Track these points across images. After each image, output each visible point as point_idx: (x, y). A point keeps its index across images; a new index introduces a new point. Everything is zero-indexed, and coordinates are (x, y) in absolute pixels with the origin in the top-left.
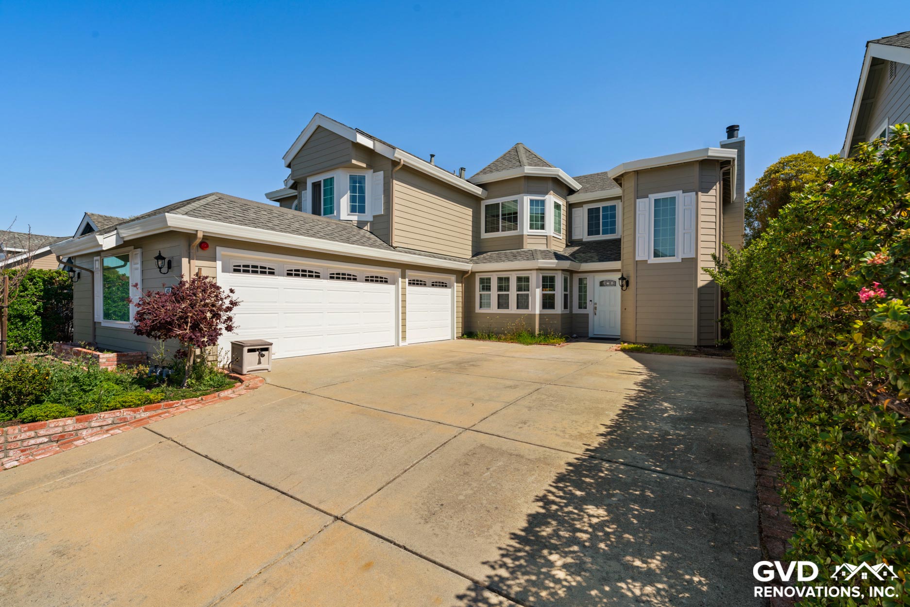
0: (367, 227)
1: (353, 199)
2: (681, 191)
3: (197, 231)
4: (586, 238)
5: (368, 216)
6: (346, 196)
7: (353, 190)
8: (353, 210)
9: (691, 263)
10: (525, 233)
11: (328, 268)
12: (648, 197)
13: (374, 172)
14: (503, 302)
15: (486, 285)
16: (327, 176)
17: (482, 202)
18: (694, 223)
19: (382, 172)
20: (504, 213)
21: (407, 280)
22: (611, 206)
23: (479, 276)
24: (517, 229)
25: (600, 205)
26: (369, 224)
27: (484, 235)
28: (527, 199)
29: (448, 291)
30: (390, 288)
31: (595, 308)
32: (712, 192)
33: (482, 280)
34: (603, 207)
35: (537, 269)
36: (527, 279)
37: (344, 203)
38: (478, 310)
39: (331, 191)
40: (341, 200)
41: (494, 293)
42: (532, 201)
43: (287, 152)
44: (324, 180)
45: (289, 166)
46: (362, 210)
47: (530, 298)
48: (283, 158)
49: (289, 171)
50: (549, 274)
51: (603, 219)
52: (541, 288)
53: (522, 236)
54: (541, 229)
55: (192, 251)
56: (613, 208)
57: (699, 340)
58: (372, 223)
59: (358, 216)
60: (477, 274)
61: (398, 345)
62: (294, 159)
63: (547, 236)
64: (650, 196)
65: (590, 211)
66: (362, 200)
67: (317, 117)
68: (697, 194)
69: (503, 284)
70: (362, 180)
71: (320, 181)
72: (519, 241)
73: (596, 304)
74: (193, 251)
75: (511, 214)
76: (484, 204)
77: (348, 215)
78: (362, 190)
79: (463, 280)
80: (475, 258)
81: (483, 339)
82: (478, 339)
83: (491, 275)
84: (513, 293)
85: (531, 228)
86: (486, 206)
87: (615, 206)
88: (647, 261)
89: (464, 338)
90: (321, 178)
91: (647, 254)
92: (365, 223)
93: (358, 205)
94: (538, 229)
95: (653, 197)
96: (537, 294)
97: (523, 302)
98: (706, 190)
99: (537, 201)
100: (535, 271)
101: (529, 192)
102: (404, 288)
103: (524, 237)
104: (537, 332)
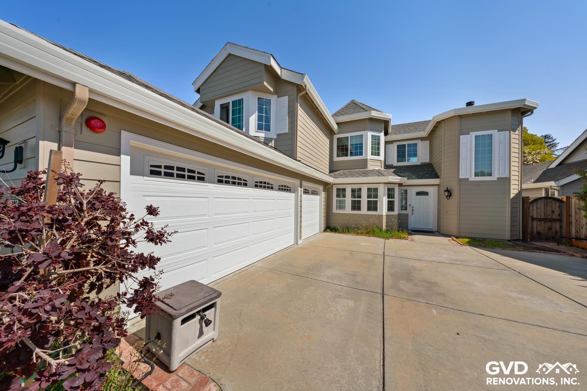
0: (272, 144)
1: (260, 118)
2: (497, 130)
3: (74, 84)
4: (396, 163)
5: (273, 134)
6: (254, 115)
7: (260, 110)
8: (260, 128)
9: (505, 181)
10: (369, 158)
11: (254, 176)
12: (469, 134)
13: (278, 97)
14: (356, 206)
15: (341, 192)
16: (236, 98)
17: (334, 136)
18: (507, 153)
19: (287, 97)
20: (352, 143)
21: (303, 189)
22: (413, 144)
23: (336, 187)
24: (362, 155)
25: (406, 143)
26: (273, 141)
27: (336, 159)
28: (370, 134)
29: (317, 197)
30: (292, 195)
31: (413, 210)
32: (517, 132)
33: (338, 190)
34: (408, 144)
35: (384, 183)
36: (376, 190)
37: (253, 121)
38: (335, 210)
39: (240, 111)
40: (250, 118)
41: (349, 199)
42: (372, 136)
43: (197, 79)
44: (233, 102)
45: (198, 91)
46: (268, 129)
47: (378, 203)
48: (193, 84)
49: (198, 96)
50: (391, 186)
51: (407, 152)
52: (387, 196)
53: (367, 160)
54: (377, 156)
55: (65, 128)
56: (415, 145)
57: (512, 235)
58: (276, 141)
59: (265, 133)
60: (334, 186)
61: (297, 244)
62: (202, 84)
63: (381, 161)
64: (470, 133)
65: (399, 147)
66: (268, 120)
67: (228, 45)
68: (510, 132)
69: (356, 193)
70: (269, 102)
71: (229, 102)
72: (364, 163)
73: (413, 207)
74: (68, 130)
75: (357, 144)
76: (336, 137)
77: (256, 132)
78: (268, 112)
79: (326, 190)
80: (331, 174)
81: (344, 232)
82: (339, 233)
83: (346, 186)
84: (364, 200)
85: (372, 155)
86: (337, 138)
87: (416, 144)
88: (469, 179)
89: (328, 232)
90: (229, 100)
91: (468, 174)
92: (271, 140)
93: (264, 124)
94: (376, 155)
95: (473, 134)
96: (383, 201)
97: (373, 206)
98: (514, 130)
99: (376, 136)
100: (383, 184)
101: (372, 130)
102: (301, 196)
103: (368, 160)
104: (384, 228)
